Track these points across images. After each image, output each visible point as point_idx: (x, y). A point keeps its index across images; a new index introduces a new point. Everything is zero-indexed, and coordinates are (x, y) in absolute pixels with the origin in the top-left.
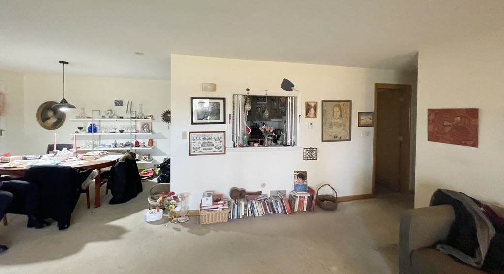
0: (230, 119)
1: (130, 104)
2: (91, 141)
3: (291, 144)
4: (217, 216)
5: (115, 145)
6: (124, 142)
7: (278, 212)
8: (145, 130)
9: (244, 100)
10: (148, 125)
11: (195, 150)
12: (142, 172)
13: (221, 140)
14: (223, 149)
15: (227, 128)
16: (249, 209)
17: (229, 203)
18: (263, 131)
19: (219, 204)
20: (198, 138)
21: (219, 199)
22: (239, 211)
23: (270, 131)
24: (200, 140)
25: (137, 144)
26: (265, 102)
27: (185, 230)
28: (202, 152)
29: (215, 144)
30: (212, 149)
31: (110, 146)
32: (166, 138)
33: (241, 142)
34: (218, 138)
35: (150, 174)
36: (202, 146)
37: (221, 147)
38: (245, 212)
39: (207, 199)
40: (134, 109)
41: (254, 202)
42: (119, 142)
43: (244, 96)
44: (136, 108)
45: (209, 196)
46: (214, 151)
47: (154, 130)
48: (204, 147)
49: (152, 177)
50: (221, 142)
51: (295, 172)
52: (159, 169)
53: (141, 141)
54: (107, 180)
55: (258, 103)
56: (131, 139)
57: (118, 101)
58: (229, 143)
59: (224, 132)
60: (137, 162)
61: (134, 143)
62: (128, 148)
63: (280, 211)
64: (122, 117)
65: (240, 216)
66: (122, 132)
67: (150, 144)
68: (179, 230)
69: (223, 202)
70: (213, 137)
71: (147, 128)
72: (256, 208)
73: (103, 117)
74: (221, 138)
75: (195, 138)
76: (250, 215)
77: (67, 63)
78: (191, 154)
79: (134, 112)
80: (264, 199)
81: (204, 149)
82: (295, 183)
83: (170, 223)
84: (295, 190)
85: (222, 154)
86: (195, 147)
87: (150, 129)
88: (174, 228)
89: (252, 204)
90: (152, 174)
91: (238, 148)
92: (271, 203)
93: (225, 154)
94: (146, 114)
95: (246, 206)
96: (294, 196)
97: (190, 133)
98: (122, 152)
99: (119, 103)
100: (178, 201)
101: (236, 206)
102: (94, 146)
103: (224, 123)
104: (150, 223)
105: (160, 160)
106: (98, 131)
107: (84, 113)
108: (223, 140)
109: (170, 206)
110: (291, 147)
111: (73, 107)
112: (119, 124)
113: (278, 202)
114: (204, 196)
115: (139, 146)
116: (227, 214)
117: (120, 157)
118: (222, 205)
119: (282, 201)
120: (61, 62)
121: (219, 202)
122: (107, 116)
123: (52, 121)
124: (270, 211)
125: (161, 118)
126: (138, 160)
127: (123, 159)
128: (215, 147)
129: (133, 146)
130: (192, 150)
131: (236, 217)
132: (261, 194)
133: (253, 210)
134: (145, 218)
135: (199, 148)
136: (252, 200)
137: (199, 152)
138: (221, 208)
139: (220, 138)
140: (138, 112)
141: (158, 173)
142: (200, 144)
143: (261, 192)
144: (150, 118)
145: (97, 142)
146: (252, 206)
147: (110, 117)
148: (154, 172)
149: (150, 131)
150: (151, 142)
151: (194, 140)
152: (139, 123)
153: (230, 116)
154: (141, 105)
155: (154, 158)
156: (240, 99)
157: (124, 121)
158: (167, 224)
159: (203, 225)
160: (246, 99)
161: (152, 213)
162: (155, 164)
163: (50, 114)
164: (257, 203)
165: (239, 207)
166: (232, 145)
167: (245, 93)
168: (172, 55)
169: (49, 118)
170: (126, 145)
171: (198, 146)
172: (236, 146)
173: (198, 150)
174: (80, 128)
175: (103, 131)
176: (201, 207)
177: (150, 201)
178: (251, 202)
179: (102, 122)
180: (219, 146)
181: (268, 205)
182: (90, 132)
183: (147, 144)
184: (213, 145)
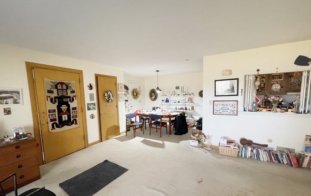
0: (242, 92)
1: (183, 88)
2: (167, 106)
3: (305, 111)
4: (230, 152)
5: (176, 109)
6: (180, 107)
7: (283, 163)
8: (190, 101)
9: (255, 79)
10: (191, 99)
11: (217, 111)
12: (188, 123)
13: (234, 106)
14: (235, 112)
15: (240, 98)
16: (255, 154)
17: (239, 147)
18: (271, 100)
19: (231, 145)
20: (219, 104)
21: (232, 142)
22: (246, 153)
23: (279, 100)
24: (220, 106)
25: (186, 109)
26: (282, 79)
27: (209, 154)
28: (221, 113)
29: (230, 108)
30: (228, 111)
31: (174, 109)
32: (201, 106)
33: (250, 108)
34: (232, 105)
35: (192, 125)
36: (221, 109)
37: (234, 110)
38: (252, 155)
39: (223, 140)
40: (184, 91)
41: (260, 150)
42: (178, 107)
43: (255, 75)
44: (185, 90)
45: (225, 139)
46: (229, 113)
47: (194, 101)
48: (222, 110)
49: (193, 126)
50: (234, 107)
51: (306, 136)
52: (197, 123)
53: (188, 107)
54: (173, 123)
55: (272, 80)
56: (183, 106)
57: (177, 87)
58: (241, 109)
59: (237, 101)
60: (186, 118)
61: (185, 108)
62: (182, 111)
63: (285, 162)
64: (179, 95)
65: (246, 156)
66: (179, 102)
67: (192, 109)
68: (206, 153)
69: (234, 144)
70: (229, 104)
71: (191, 100)
72: (261, 154)
73: (171, 95)
74: (235, 105)
75: (217, 104)
76: (256, 158)
77: (159, 71)
78: (214, 113)
79: (184, 92)
80: (270, 151)
81: (222, 111)
82: (306, 145)
83: (201, 149)
84: (306, 151)
85: (235, 115)
86: (217, 109)
87: (192, 101)
88: (204, 151)
89: (258, 152)
90: (193, 125)
91: (247, 112)
92: (277, 155)
93: (237, 115)
94: (190, 93)
95: (252, 151)
96: (304, 155)
97: (214, 101)
98: (179, 112)
99: (177, 88)
100: (206, 138)
101: (244, 149)
102: (168, 109)
103: (237, 95)
104: (192, 146)
105: (197, 118)
106: (169, 102)
107: (164, 94)
108: (236, 106)
109: (202, 140)
110: (304, 114)
111: (161, 90)
112: (178, 98)
113: (284, 156)
114: (221, 138)
115: (187, 110)
116: (237, 153)
117: (178, 114)
118: (234, 146)
119: (288, 155)
120: (156, 71)
121: (231, 144)
122: (173, 95)
123: (153, 97)
124: (275, 160)
125: (198, 95)
126: (186, 117)
127: (180, 114)
128: (230, 110)
129: (184, 110)
130: (215, 111)
131: (243, 156)
132: (267, 147)
133: (258, 156)
134: (190, 144)
135: (219, 110)
136: (258, 148)
137: (219, 113)
138: (233, 148)
139: (233, 105)
140: (186, 92)
141: (196, 125)
142: (220, 108)
143: (267, 145)
144: (192, 95)
145: (169, 107)
146: (258, 153)
147: (174, 95)
148: (194, 124)
149: (192, 102)
150: (193, 108)
151: (216, 105)
152: (187, 97)
153: (242, 91)
154: (188, 88)
155: (194, 117)
156: (251, 78)
157: (180, 97)
158: (200, 149)
159: (220, 154)
160: (256, 78)
161: (193, 141)
162: (195, 120)
163: (153, 94)
164: (262, 151)
165: (246, 150)
166: (243, 110)
167: (256, 73)
168: (204, 57)
169: (152, 96)
170: (181, 109)
171: (219, 109)
172: (246, 111)
173: (219, 112)
174: (163, 100)
175: (171, 102)
176: (219, 144)
177: (192, 136)
178: (257, 150)
179: (171, 98)
180: (233, 110)
181: (273, 155)
182: (166, 102)
183: (190, 109)
184: (229, 109)
